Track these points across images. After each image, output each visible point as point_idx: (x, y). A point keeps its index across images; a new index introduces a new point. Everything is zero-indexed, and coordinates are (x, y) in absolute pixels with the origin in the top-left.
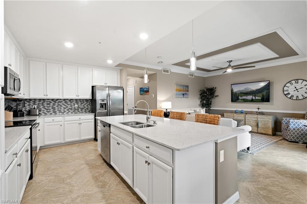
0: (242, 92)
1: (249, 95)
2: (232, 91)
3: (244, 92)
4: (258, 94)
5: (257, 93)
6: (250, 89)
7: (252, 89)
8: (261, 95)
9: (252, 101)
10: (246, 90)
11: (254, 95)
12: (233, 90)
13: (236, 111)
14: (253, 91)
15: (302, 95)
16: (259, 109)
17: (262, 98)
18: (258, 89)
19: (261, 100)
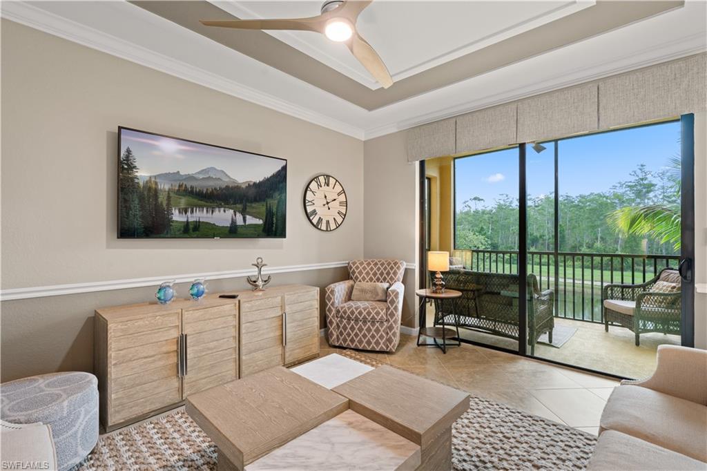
0: (189, 184)
1: (219, 206)
2: (123, 168)
3: (198, 186)
4: (253, 205)
5: (251, 202)
6: (227, 180)
7: (234, 182)
8: (262, 209)
9: (233, 232)
10: (209, 178)
11: (239, 206)
12: (131, 167)
13: (161, 288)
14: (238, 188)
15: (334, 219)
16: (259, 266)
17: (265, 223)
18: (255, 183)
19: (264, 230)
